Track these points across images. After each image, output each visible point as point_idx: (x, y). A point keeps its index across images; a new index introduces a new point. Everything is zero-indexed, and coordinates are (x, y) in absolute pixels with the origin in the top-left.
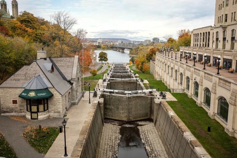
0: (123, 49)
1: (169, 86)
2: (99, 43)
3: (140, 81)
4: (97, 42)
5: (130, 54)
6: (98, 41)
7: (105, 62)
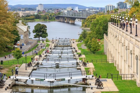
0: (74, 19)
1: (121, 70)
2: (39, 11)
3: (81, 64)
4: (35, 10)
5: (83, 26)
6: (38, 9)
7: (43, 39)
